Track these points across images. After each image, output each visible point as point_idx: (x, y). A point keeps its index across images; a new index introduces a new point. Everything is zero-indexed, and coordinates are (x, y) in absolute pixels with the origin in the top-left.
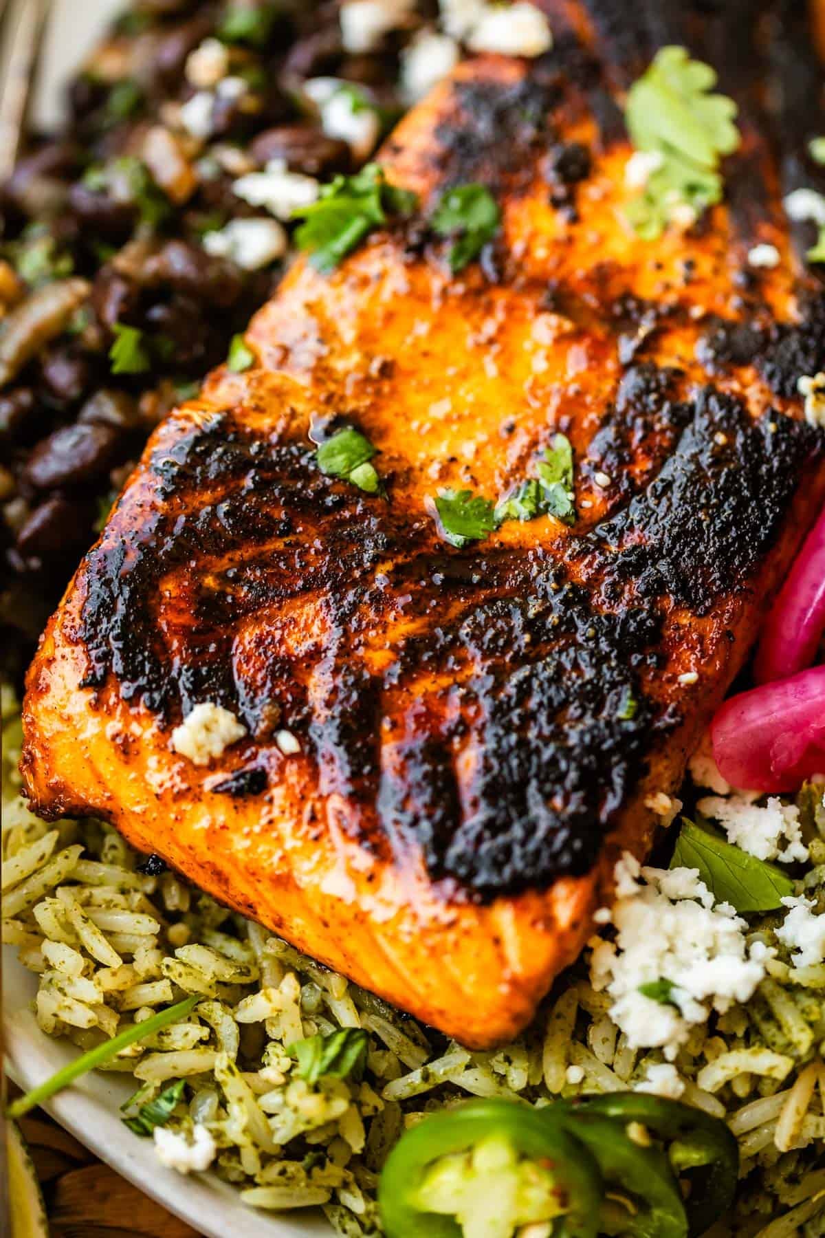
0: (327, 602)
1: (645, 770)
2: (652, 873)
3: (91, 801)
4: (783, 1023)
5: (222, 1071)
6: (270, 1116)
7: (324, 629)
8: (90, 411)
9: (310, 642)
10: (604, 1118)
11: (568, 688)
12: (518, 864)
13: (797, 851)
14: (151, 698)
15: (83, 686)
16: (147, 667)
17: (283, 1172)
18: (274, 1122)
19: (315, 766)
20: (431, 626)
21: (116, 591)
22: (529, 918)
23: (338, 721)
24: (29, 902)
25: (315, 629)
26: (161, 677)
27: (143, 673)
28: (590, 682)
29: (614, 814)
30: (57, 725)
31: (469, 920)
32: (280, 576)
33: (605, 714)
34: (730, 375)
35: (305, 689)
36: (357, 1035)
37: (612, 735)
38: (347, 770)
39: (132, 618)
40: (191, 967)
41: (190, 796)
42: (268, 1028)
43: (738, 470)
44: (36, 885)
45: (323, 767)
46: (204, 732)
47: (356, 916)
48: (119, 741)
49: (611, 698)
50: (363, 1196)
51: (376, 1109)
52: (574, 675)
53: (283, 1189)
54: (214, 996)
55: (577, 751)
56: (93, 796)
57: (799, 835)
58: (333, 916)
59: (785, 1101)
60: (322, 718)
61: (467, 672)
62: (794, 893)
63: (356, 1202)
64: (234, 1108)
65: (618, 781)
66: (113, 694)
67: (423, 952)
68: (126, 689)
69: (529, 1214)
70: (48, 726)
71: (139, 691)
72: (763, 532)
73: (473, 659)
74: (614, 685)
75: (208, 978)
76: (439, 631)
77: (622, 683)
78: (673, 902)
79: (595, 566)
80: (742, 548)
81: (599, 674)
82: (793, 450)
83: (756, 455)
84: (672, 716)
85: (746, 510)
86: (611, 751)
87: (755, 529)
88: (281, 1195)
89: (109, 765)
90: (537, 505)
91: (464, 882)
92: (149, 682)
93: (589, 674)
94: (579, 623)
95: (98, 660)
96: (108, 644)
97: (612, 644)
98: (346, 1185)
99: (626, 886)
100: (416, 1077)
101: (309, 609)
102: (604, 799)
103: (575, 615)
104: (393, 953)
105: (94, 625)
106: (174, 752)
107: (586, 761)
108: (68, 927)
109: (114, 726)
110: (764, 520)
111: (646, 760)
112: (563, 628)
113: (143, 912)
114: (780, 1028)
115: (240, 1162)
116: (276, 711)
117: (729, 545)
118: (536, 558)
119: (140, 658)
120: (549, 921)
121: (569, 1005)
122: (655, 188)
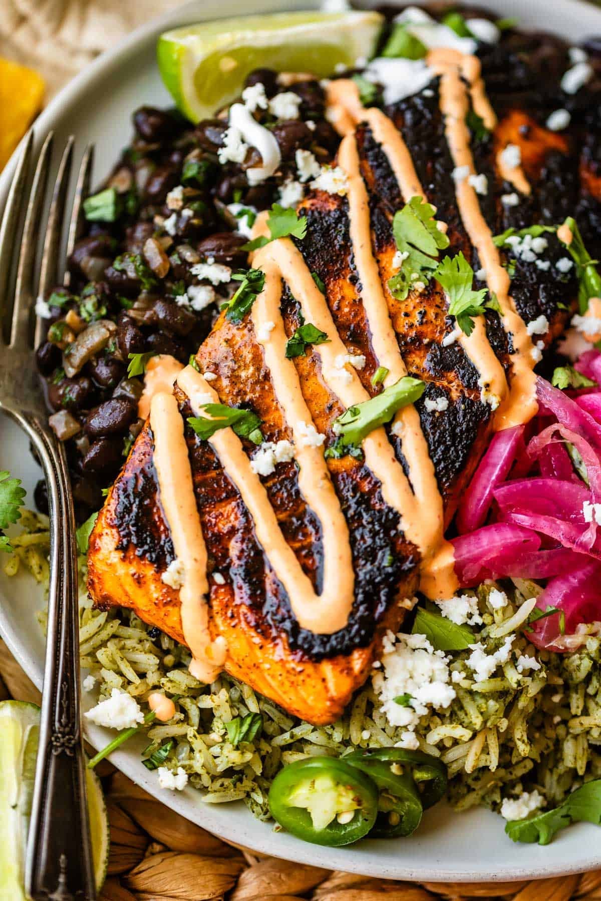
0: (238, 504)
1: (397, 591)
2: (402, 636)
3: (123, 604)
4: (468, 712)
5: (191, 737)
6: (215, 757)
7: (236, 518)
8: (118, 392)
9: (230, 525)
10: (379, 761)
11: (359, 549)
12: (334, 643)
13: (477, 619)
14: (151, 557)
15: (117, 549)
16: (149, 540)
17: (222, 785)
18: (217, 761)
19: (232, 590)
20: (290, 516)
21: (132, 501)
22: (339, 669)
23: (244, 567)
24: (94, 648)
25: (232, 518)
26: (156, 545)
27: (146, 543)
28: (369, 546)
29: (382, 614)
30: (105, 568)
31: (309, 668)
32: (214, 490)
33: (376, 563)
34: (442, 376)
35: (227, 550)
36: (257, 718)
37: (380, 575)
38: (249, 592)
39: (140, 515)
40: (175, 682)
41: (172, 604)
42: (214, 711)
43: (445, 430)
44: (97, 640)
45: (237, 591)
46: (177, 574)
47: (254, 665)
48: (136, 577)
49: (380, 554)
50: (262, 793)
51: (268, 752)
52: (362, 542)
53: (222, 793)
54: (186, 695)
55: (363, 583)
56: (123, 601)
57: (477, 612)
58: (243, 664)
59: (470, 747)
60: (236, 565)
61: (308, 540)
62: (475, 642)
63: (259, 798)
64: (197, 755)
65: (383, 598)
66: (132, 553)
67: (287, 684)
68: (139, 552)
69: (343, 808)
70: (100, 567)
71: (145, 552)
72: (457, 465)
73: (311, 534)
74: (381, 548)
75: (183, 687)
76: (294, 520)
77: (386, 546)
78: (414, 650)
79: (373, 483)
80: (447, 473)
81: (374, 542)
82: (474, 418)
83: (454, 422)
84: (411, 563)
85: (449, 452)
86: (380, 583)
87: (454, 462)
88: (222, 797)
89: (131, 587)
90: (343, 451)
91: (307, 652)
92: (150, 548)
93: (369, 541)
94: (364, 514)
95: (124, 536)
96: (129, 528)
97: (381, 525)
98: (253, 790)
99: (388, 648)
100: (287, 736)
101: (229, 508)
102: (376, 608)
103: (362, 510)
104: (274, 683)
105: (122, 518)
106: (163, 583)
107: (367, 589)
108: (114, 662)
109: (132, 570)
110: (458, 457)
111: (398, 586)
112: (356, 517)
113: (151, 652)
114: (466, 714)
115: (201, 780)
116: (212, 562)
117: (441, 471)
118: (343, 479)
119: (145, 535)
120: (350, 670)
121: (362, 701)
122: (405, 271)
